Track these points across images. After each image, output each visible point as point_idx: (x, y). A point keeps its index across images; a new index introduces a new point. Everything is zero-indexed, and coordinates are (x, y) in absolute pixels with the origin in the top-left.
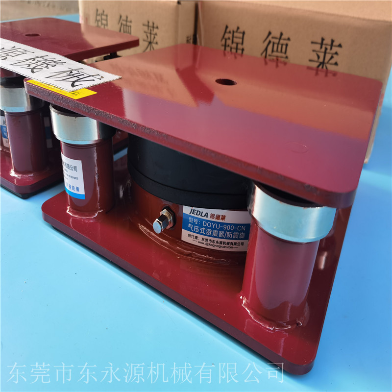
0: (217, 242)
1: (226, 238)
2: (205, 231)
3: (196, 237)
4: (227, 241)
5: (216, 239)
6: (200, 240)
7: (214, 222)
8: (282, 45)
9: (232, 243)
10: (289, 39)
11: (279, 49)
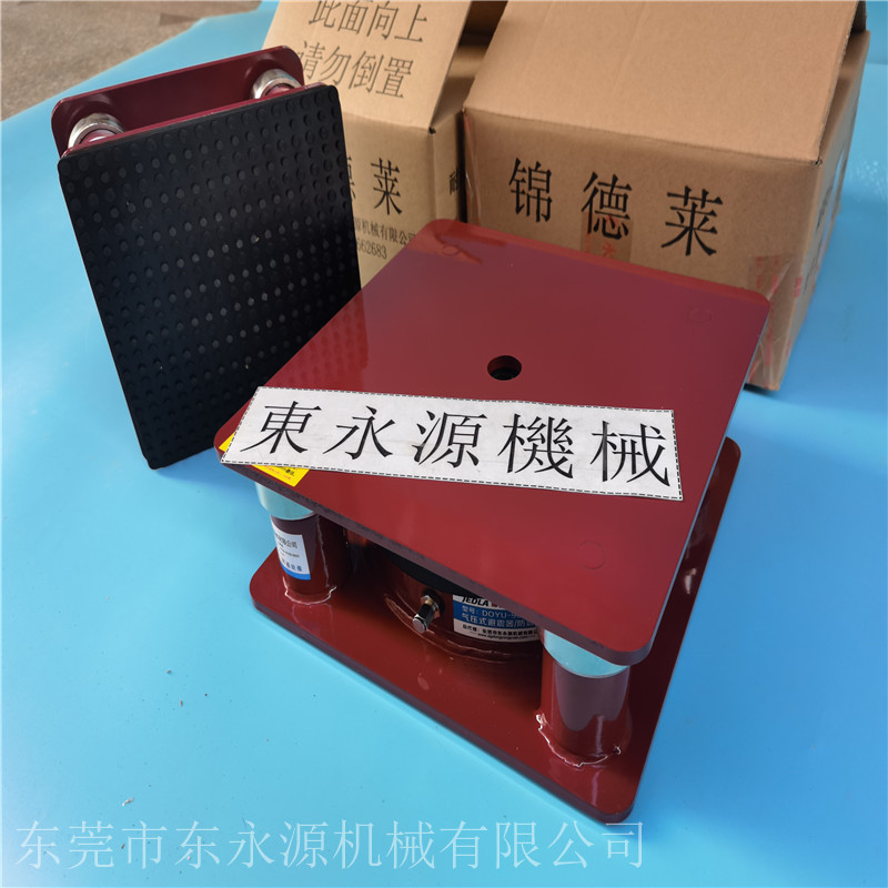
8: (618, 196)
10: (628, 187)
11: (613, 204)
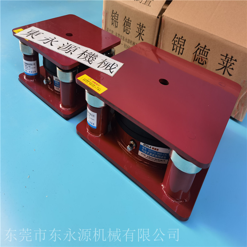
0: (154, 159)
1: (158, 158)
2: (149, 154)
3: (145, 155)
4: (158, 159)
5: (153, 158)
6: (147, 157)
7: (153, 151)
9: (160, 160)
10: (209, 50)
11: (203, 54)
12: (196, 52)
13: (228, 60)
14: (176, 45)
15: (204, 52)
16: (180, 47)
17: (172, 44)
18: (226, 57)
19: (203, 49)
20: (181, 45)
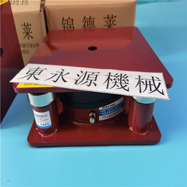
12: (85, 25)
13: (110, 20)
14: (66, 27)
15: (90, 22)
16: (70, 27)
17: (63, 27)
18: (108, 18)
19: (89, 20)
20: (70, 25)
